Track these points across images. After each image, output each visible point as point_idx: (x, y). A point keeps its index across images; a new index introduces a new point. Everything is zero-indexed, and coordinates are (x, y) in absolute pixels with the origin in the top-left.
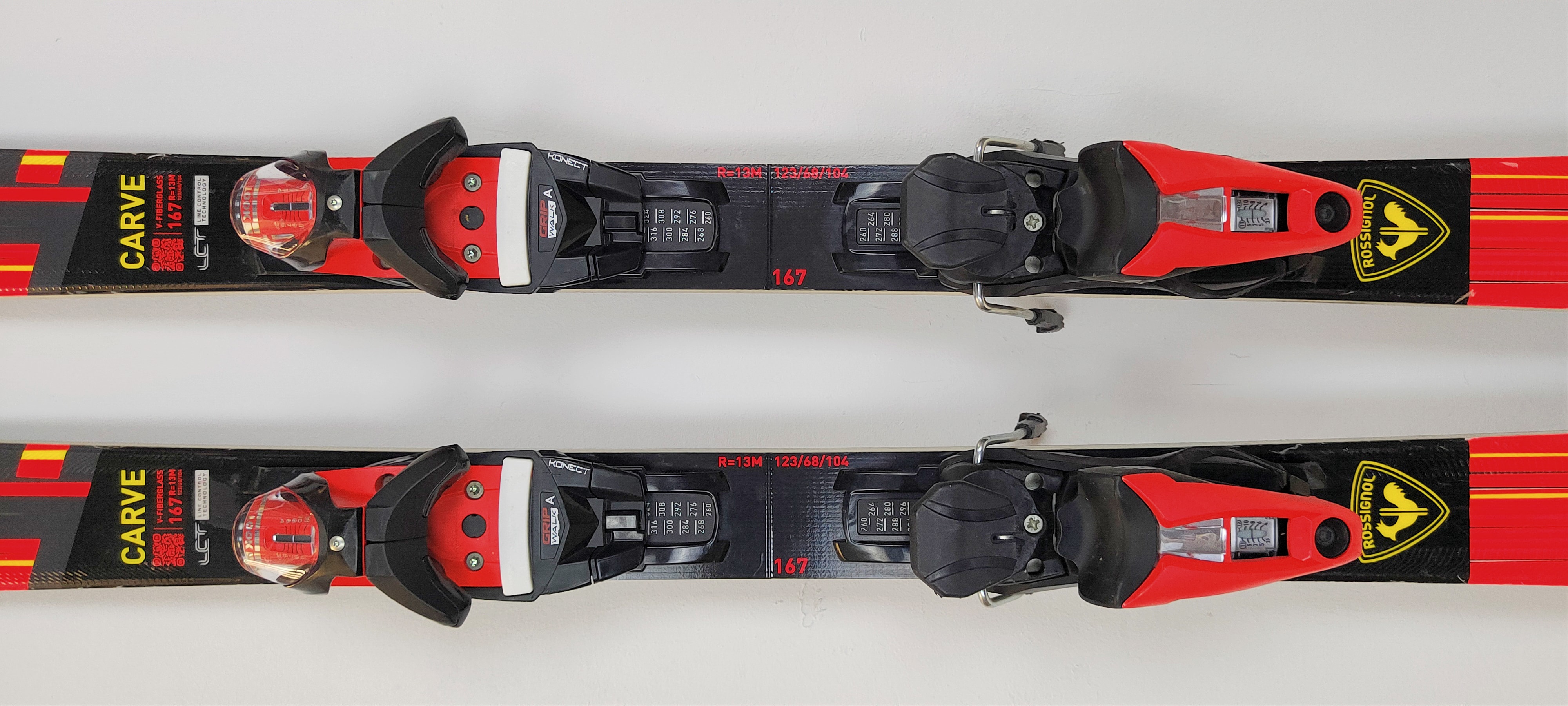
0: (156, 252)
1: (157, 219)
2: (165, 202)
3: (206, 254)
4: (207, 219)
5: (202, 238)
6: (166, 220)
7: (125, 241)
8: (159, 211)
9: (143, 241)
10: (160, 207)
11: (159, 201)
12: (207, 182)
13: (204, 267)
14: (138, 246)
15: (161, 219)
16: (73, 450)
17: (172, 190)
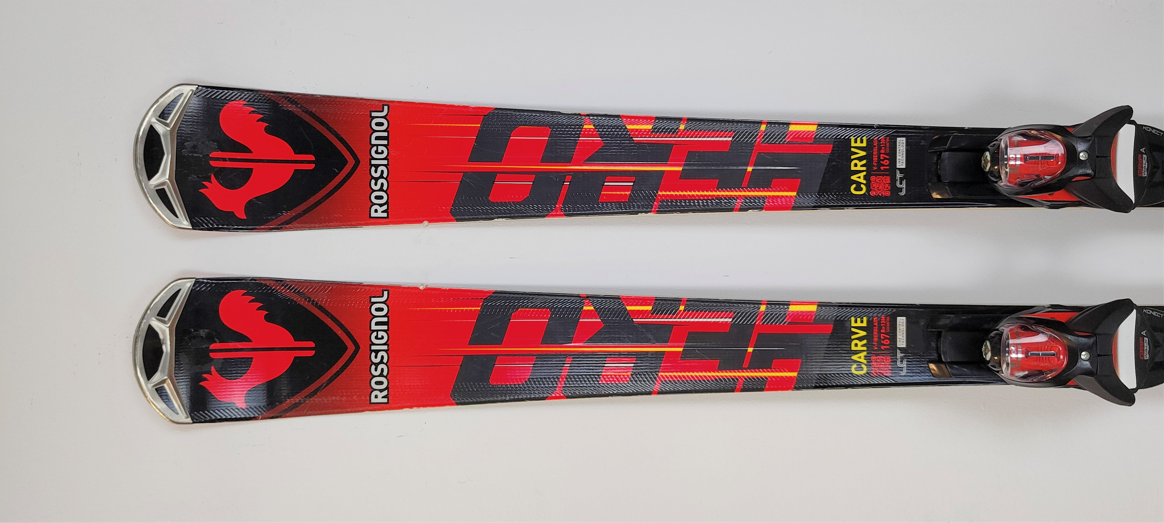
0: (874, 185)
1: (874, 164)
2: (879, 154)
3: (904, 185)
4: (904, 164)
5: (902, 175)
6: (879, 165)
7: (854, 177)
8: (875, 159)
9: (865, 178)
10: (875, 157)
11: (875, 152)
12: (904, 142)
13: (903, 193)
14: (862, 180)
15: (876, 164)
16: (820, 305)
17: (883, 146)
